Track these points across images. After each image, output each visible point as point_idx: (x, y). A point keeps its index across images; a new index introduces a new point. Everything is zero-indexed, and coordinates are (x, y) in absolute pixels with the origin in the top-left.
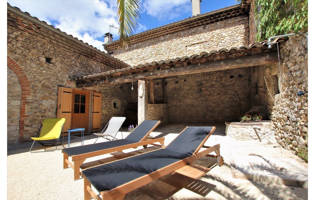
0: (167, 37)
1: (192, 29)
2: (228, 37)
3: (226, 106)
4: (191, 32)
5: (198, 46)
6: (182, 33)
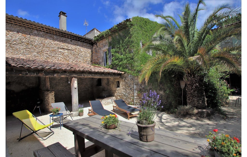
0: (41, 33)
1: (63, 37)
2: (84, 52)
4: (62, 39)
5: (66, 51)
6: (55, 36)
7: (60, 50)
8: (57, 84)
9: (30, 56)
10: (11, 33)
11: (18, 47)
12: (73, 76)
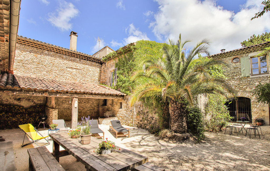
0: (52, 53)
1: (72, 57)
2: (92, 72)
3: (88, 109)
4: (71, 59)
5: (74, 70)
6: (64, 56)
7: (68, 69)
8: (64, 101)
9: (40, 75)
10: (24, 53)
11: (29, 66)
12: (74, 96)
